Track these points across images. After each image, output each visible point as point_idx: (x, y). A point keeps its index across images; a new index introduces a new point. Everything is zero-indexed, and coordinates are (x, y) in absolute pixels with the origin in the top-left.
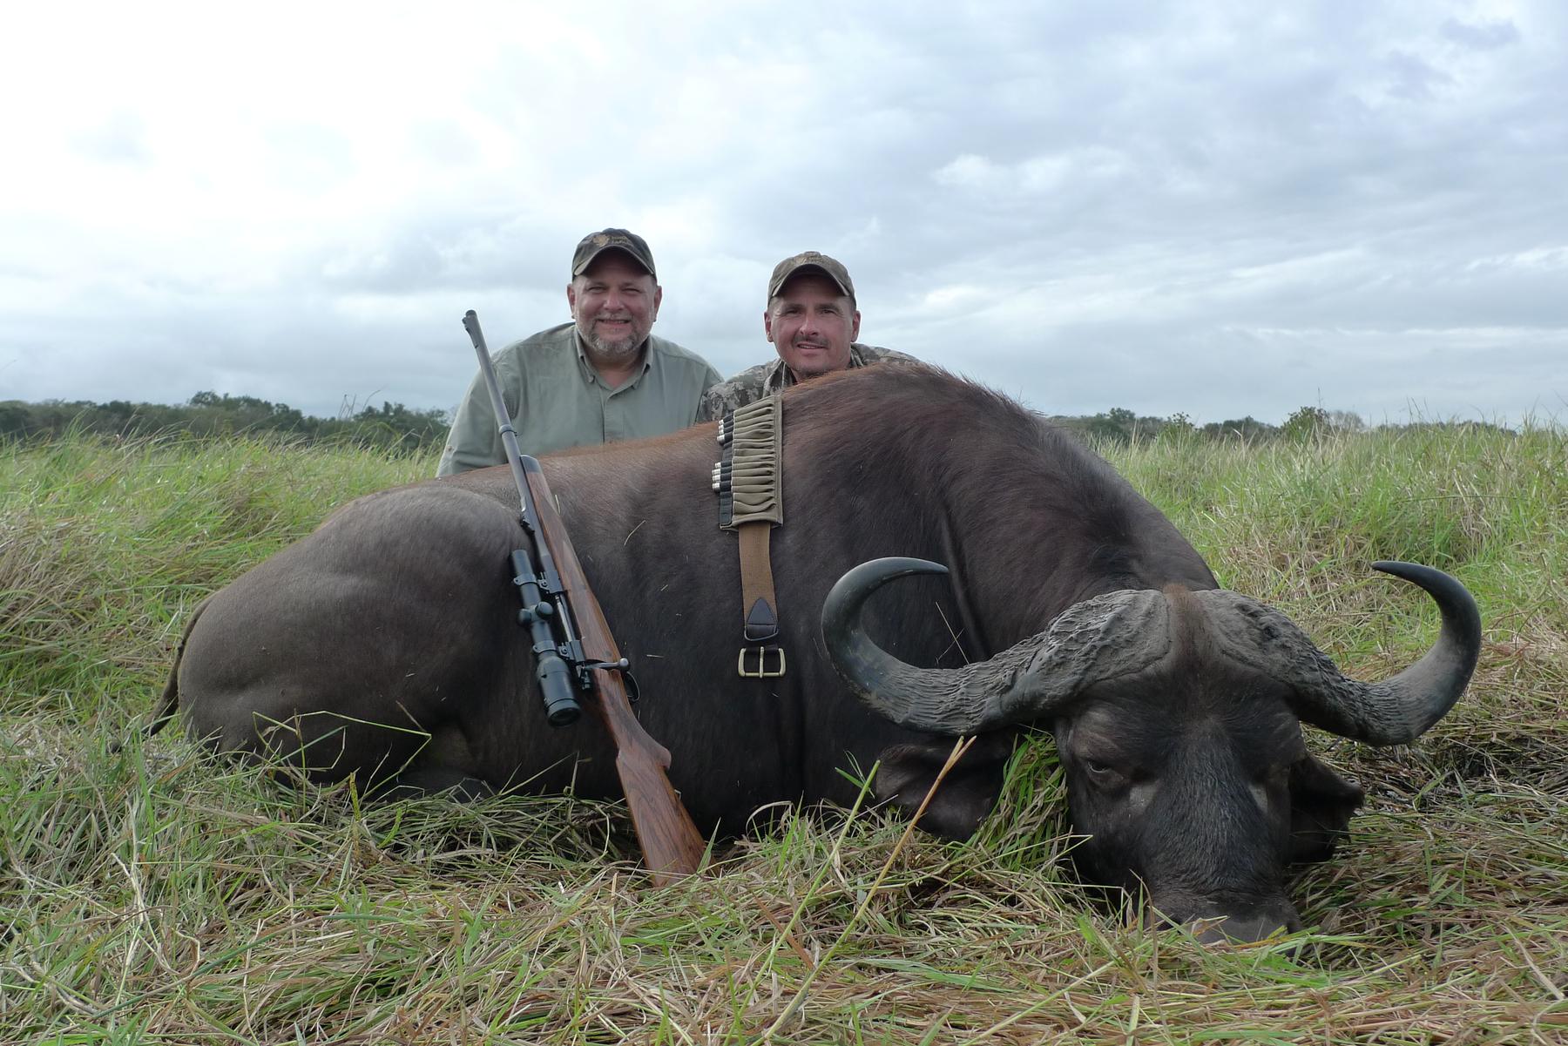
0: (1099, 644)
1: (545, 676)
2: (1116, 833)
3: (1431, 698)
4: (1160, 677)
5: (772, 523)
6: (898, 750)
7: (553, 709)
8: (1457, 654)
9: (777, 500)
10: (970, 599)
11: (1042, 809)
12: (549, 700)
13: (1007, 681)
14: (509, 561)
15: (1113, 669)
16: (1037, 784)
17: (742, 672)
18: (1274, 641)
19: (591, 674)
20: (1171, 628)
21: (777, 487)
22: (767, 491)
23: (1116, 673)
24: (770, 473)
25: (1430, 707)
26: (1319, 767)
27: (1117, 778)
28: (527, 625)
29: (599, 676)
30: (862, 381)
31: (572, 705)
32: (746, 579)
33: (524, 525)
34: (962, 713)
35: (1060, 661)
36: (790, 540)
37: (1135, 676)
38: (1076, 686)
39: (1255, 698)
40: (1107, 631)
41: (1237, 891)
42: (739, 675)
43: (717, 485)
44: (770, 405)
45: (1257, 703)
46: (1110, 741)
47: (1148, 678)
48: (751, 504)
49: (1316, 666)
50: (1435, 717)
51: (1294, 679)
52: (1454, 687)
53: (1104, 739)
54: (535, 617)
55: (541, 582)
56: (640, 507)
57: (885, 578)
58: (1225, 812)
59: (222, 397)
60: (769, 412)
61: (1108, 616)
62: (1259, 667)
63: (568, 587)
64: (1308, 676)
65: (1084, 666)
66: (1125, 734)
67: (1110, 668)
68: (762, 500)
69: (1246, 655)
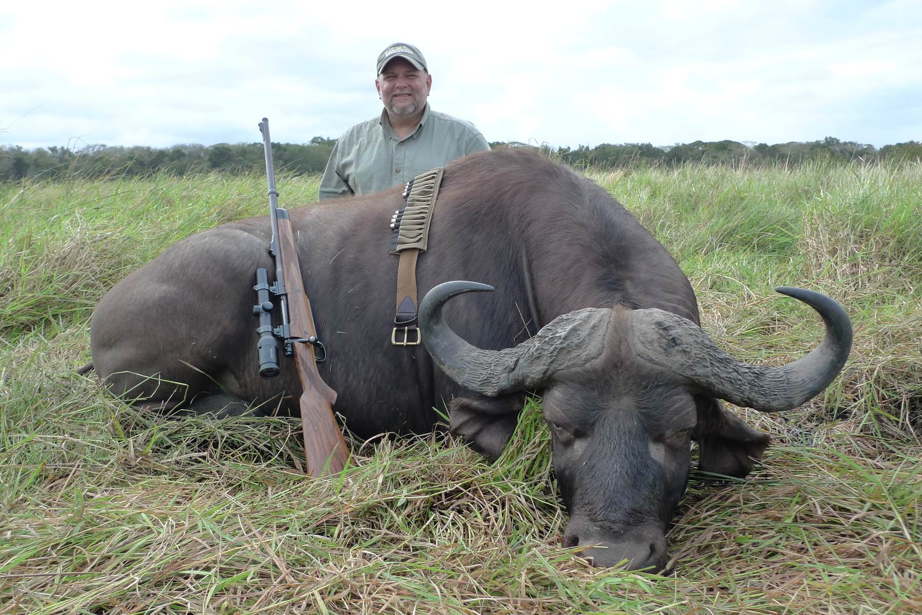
0: (560, 346)
1: (260, 348)
2: (565, 469)
3: (811, 380)
4: (595, 371)
5: (420, 250)
6: (459, 401)
7: (263, 368)
8: (832, 349)
9: (425, 236)
10: (535, 298)
11: (540, 443)
12: (262, 361)
13: (512, 365)
14: (255, 275)
15: (566, 363)
16: (536, 429)
17: (394, 342)
18: (677, 348)
19: (293, 345)
20: (606, 338)
21: (426, 227)
22: (420, 229)
23: (568, 367)
24: (423, 218)
25: (811, 385)
26: (731, 422)
27: (567, 435)
28: (257, 315)
29: (296, 347)
30: (487, 160)
31: (274, 366)
32: (400, 285)
33: (270, 253)
34: (490, 382)
35: (538, 355)
36: (430, 261)
37: (579, 369)
38: (545, 373)
39: (658, 386)
40: (566, 338)
41: (614, 522)
42: (392, 344)
43: (392, 225)
44: (435, 174)
45: (659, 390)
46: (561, 411)
47: (587, 371)
48: (410, 238)
49: (708, 364)
50: (814, 393)
51: (689, 373)
52: (829, 373)
53: (558, 409)
54: (262, 310)
55: (272, 289)
56: (345, 239)
57: (450, 295)
58: (617, 467)
59: (326, 139)
60: (433, 178)
61: (569, 328)
62: (663, 365)
63: (288, 291)
64: (700, 371)
65: (549, 361)
66: (569, 407)
67: (564, 365)
68: (415, 235)
69: (654, 357)
